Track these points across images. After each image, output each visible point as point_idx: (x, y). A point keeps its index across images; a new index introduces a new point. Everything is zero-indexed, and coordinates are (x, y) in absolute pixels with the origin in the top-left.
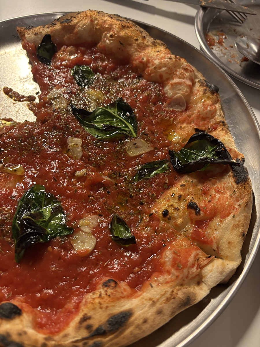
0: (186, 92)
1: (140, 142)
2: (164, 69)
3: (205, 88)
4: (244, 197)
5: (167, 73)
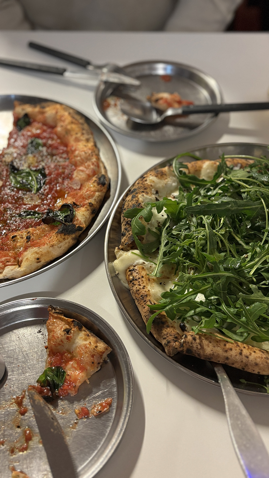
0: (83, 178)
1: (35, 197)
2: (79, 158)
3: (97, 179)
4: (53, 242)
5: (80, 162)
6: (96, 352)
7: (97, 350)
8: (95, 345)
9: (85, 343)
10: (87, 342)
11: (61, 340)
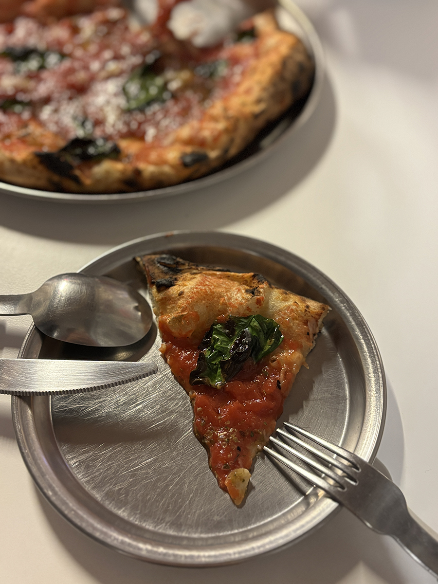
6: (309, 314)
7: (310, 311)
8: (305, 305)
9: (287, 304)
10: (290, 303)
11: (248, 307)
